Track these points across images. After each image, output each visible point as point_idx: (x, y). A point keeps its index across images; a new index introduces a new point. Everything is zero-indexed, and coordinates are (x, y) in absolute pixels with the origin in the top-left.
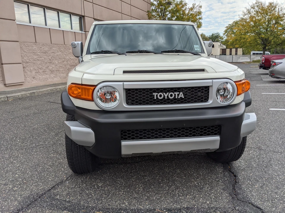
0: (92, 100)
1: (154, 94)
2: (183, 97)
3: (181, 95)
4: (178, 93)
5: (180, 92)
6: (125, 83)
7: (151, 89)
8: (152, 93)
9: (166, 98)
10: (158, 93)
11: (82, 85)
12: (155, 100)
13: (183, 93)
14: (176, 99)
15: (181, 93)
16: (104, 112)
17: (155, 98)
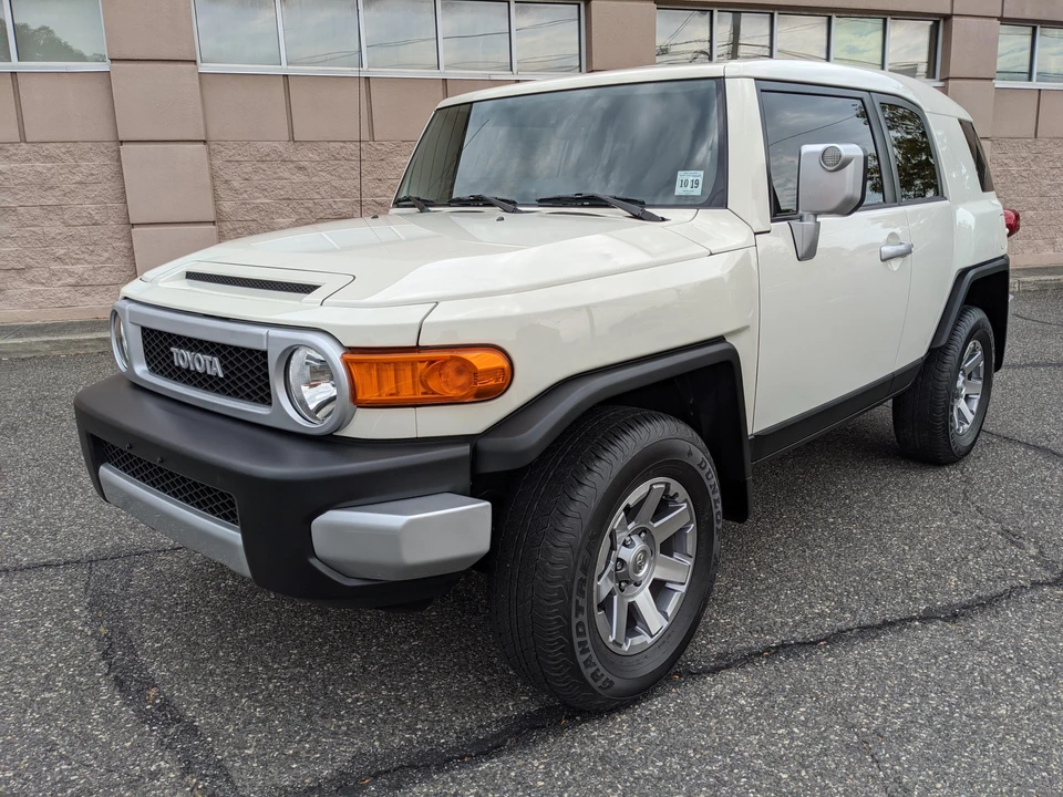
1: (172, 349)
2: (221, 375)
3: (216, 368)
4: (210, 358)
5: (212, 354)
8: (171, 346)
9: (192, 368)
12: (179, 369)
13: (221, 362)
14: (210, 376)
15: (216, 360)
17: (176, 364)
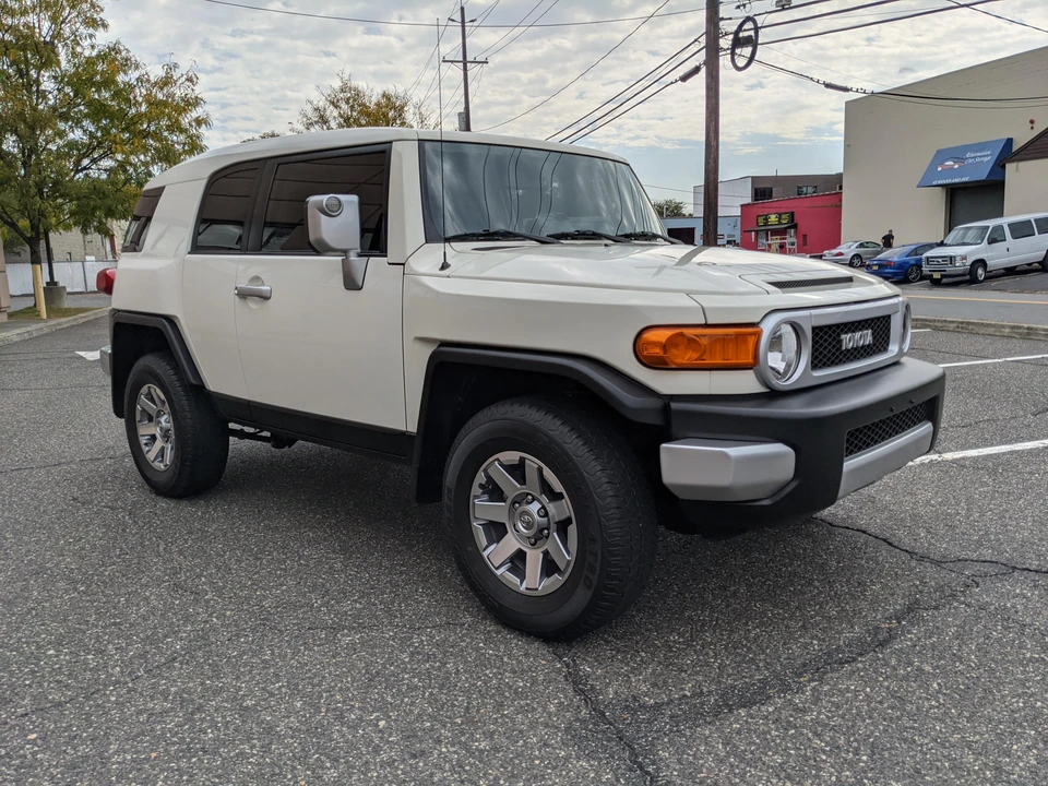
0: (753, 364)
1: (843, 336)
2: (872, 342)
3: (870, 337)
4: (867, 332)
5: (867, 329)
6: (814, 312)
7: (838, 326)
8: (839, 335)
9: (855, 345)
10: (846, 333)
11: (706, 326)
12: (842, 352)
15: (870, 331)
16: (773, 395)
17: (843, 347)
